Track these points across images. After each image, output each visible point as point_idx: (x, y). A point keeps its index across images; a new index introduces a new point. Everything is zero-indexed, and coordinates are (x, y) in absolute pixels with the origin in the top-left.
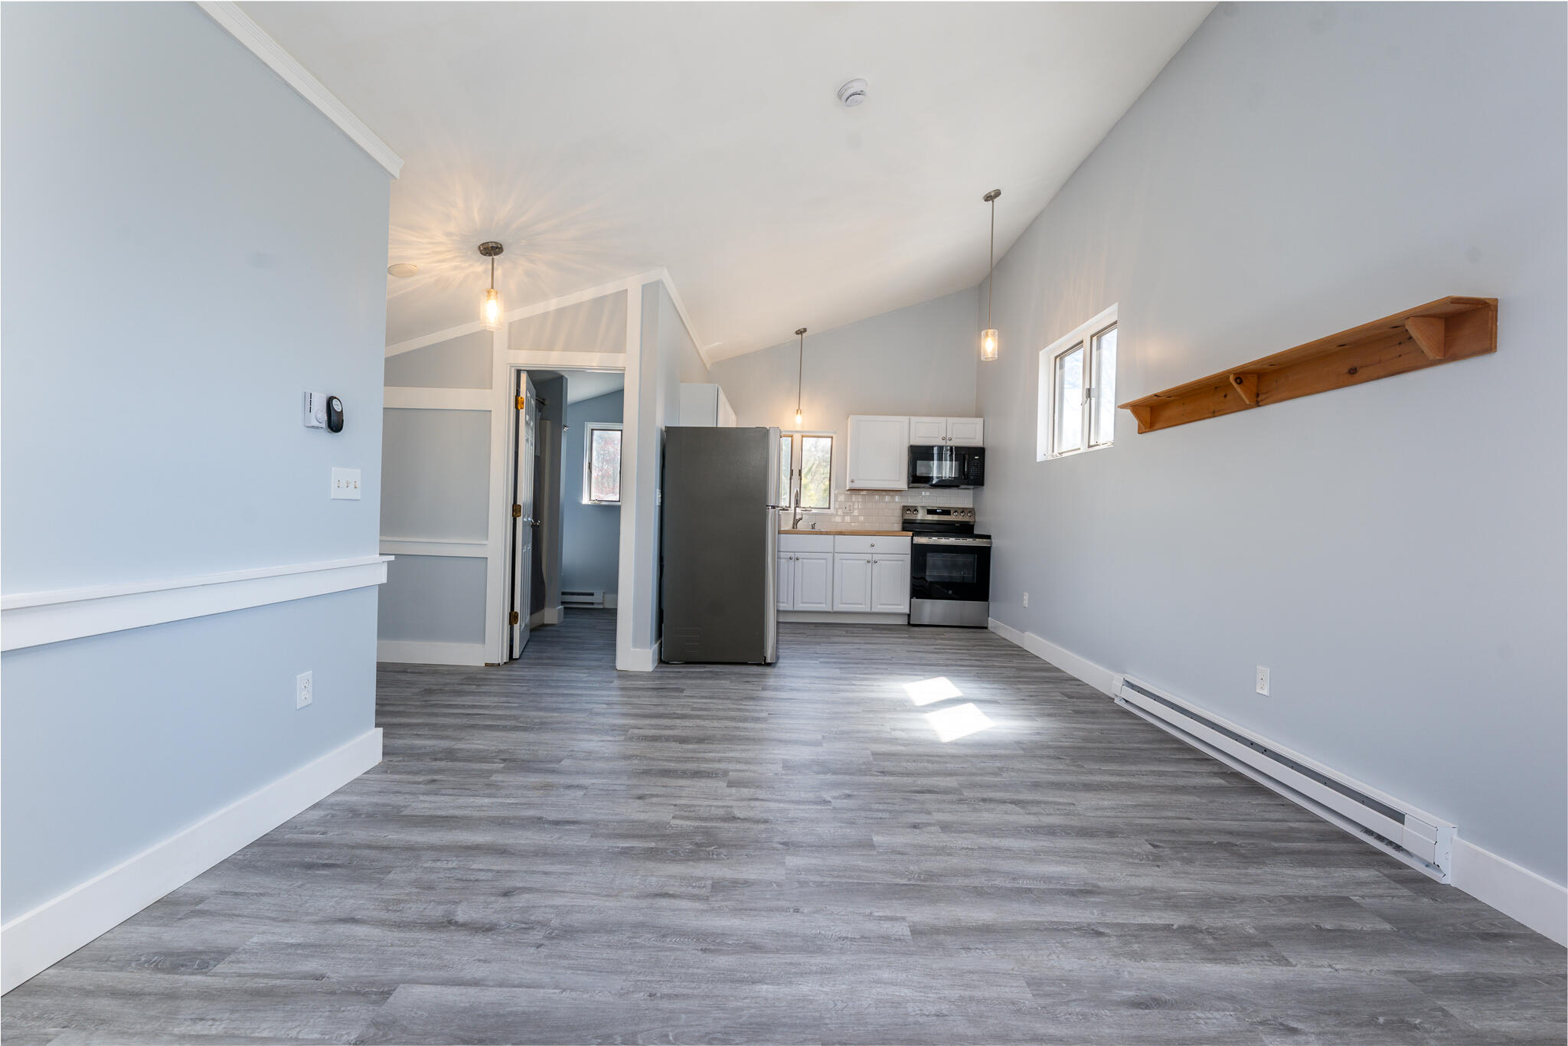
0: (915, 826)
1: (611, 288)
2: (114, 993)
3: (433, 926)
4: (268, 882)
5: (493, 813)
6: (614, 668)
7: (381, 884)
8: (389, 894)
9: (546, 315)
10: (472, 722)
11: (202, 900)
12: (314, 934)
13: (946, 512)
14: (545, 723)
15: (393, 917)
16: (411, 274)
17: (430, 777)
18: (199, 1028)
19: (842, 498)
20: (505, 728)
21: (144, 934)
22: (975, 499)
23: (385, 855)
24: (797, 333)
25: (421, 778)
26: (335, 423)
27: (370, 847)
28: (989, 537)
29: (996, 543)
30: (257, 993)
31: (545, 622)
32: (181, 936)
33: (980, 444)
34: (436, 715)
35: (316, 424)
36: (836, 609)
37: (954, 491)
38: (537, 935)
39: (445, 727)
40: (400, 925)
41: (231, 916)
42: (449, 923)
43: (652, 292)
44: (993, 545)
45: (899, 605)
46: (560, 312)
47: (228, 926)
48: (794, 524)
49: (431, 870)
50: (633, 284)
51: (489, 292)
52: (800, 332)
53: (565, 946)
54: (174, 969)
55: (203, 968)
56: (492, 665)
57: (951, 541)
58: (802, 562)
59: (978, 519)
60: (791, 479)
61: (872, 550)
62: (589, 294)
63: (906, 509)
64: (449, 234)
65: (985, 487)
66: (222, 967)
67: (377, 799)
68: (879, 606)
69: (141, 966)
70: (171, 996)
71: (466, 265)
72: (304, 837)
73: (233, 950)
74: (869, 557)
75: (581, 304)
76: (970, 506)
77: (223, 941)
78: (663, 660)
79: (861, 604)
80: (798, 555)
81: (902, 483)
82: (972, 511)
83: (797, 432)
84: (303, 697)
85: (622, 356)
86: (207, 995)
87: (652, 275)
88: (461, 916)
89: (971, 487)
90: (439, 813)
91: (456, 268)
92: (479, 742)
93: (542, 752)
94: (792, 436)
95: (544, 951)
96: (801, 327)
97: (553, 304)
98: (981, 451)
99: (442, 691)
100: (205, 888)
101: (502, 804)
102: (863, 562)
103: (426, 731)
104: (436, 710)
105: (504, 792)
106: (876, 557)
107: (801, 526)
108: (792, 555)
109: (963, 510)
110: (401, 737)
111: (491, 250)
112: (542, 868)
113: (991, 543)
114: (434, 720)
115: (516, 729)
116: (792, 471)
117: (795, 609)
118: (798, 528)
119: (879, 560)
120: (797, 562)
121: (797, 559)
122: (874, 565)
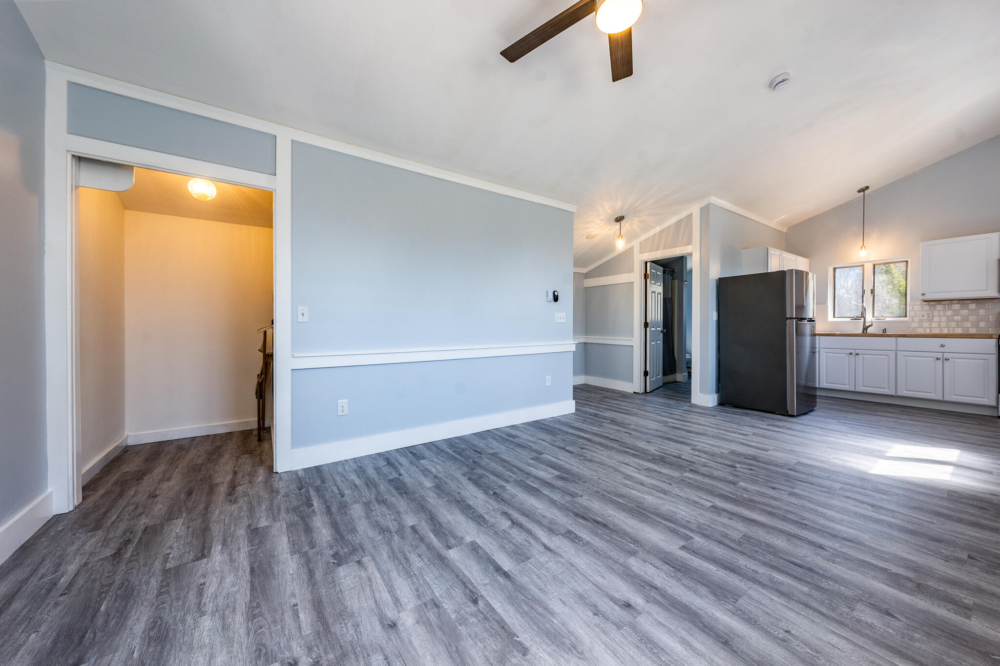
0: (773, 488)
1: (683, 215)
2: (500, 436)
3: (559, 448)
4: (532, 429)
5: (595, 432)
6: (690, 402)
7: (555, 437)
8: (555, 439)
9: (655, 235)
10: (611, 408)
11: (519, 428)
12: (535, 440)
14: (637, 414)
15: (553, 443)
16: (594, 237)
17: (585, 419)
18: (508, 446)
19: (917, 308)
20: (620, 412)
21: (508, 430)
23: (560, 432)
24: (859, 191)
25: (582, 419)
26: (556, 299)
27: (557, 429)
30: (520, 445)
31: (677, 381)
32: (513, 432)
34: (601, 404)
35: (549, 300)
36: (901, 394)
38: (582, 458)
39: (601, 408)
40: (552, 445)
41: (522, 432)
42: (564, 449)
43: (705, 211)
45: (983, 398)
46: (661, 232)
47: (521, 433)
48: (864, 329)
49: (568, 438)
50: (695, 210)
51: (619, 237)
52: (862, 190)
53: (587, 462)
54: (509, 436)
55: (514, 438)
56: (636, 393)
58: (863, 358)
60: (863, 297)
61: (942, 349)
62: (673, 220)
64: (602, 220)
66: (517, 439)
67: (567, 420)
68: (953, 397)
69: (505, 434)
70: (507, 440)
71: (612, 227)
72: (545, 423)
73: (520, 437)
74: (940, 355)
75: (670, 226)
77: (519, 435)
78: (722, 403)
79: (931, 393)
80: (857, 351)
83: (868, 262)
84: (548, 383)
85: (690, 246)
86: (512, 442)
87: (704, 203)
88: (567, 448)
90: (580, 427)
91: (610, 229)
92: (608, 414)
93: (626, 421)
94: (863, 266)
95: (581, 461)
96: (863, 186)
97: (658, 229)
99: (610, 398)
100: (521, 426)
101: (600, 431)
102: (932, 358)
103: (594, 408)
104: (603, 403)
105: (603, 428)
106: (946, 356)
107: (870, 331)
108: (852, 351)
110: (586, 407)
111: (619, 219)
112: (596, 447)
114: (599, 405)
115: (625, 413)
116: (864, 291)
117: (857, 390)
118: (866, 332)
119: (952, 358)
120: (857, 356)
121: (857, 354)
122: (946, 363)
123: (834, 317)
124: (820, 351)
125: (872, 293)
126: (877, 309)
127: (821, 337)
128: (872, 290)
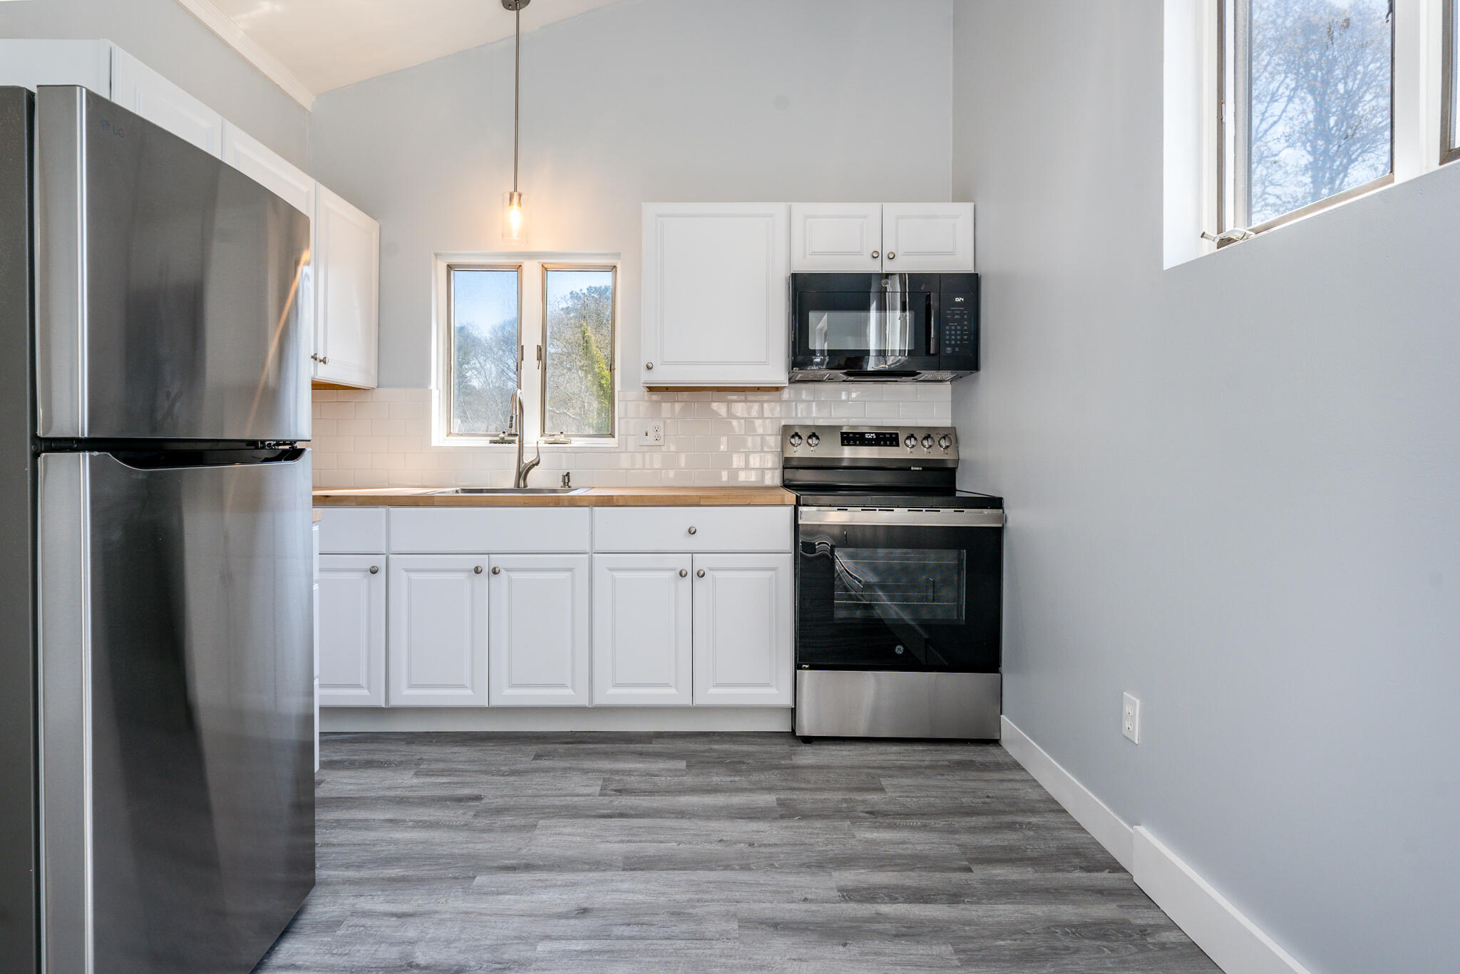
13: (887, 438)
19: (636, 411)
22: (957, 404)
28: (996, 503)
29: (1017, 518)
33: (968, 268)
36: (600, 700)
37: (905, 388)
44: (1010, 524)
45: (767, 685)
48: (519, 474)
57: (900, 516)
58: (510, 581)
59: (964, 453)
61: (693, 544)
63: (790, 433)
65: (982, 372)
68: (712, 691)
74: (683, 562)
76: (946, 422)
79: (665, 685)
80: (497, 561)
81: (776, 370)
82: (949, 435)
83: (531, 256)
89: (947, 375)
94: (519, 266)
98: (970, 284)
102: (672, 573)
106: (702, 562)
107: (536, 479)
108: (482, 561)
109: (928, 434)
113: (1003, 519)
117: (494, 703)
118: (525, 486)
119: (711, 569)
120: (493, 577)
121: (495, 572)
122: (698, 582)
123: (449, 434)
124: (391, 564)
125: (539, 358)
126: (550, 411)
127: (393, 510)
128: (539, 349)
